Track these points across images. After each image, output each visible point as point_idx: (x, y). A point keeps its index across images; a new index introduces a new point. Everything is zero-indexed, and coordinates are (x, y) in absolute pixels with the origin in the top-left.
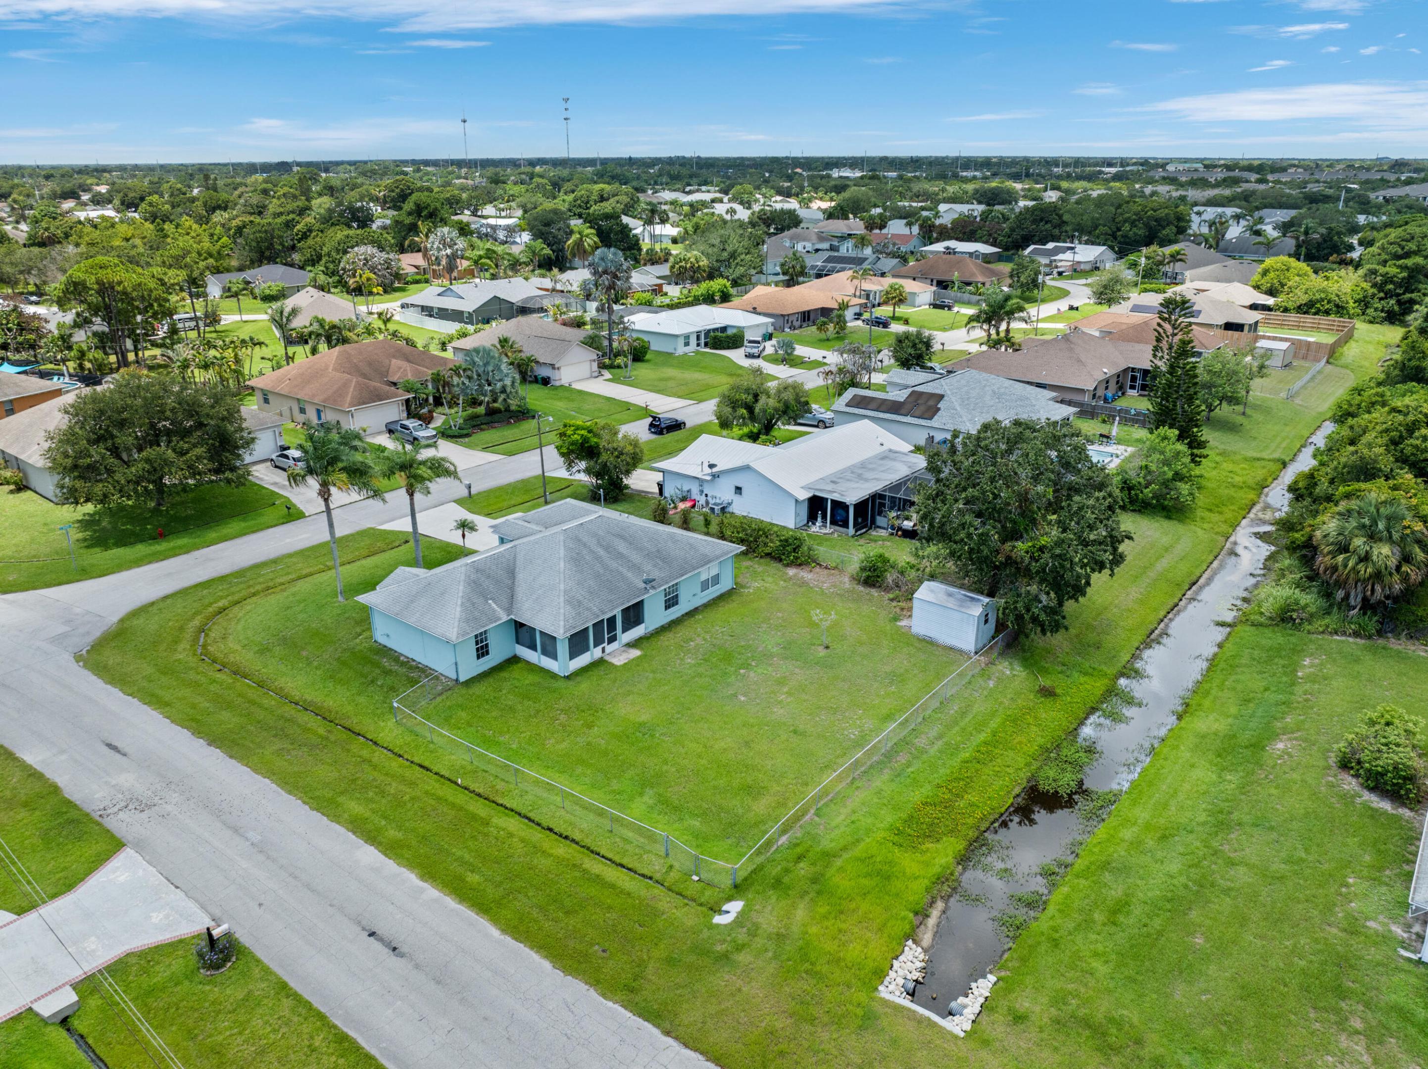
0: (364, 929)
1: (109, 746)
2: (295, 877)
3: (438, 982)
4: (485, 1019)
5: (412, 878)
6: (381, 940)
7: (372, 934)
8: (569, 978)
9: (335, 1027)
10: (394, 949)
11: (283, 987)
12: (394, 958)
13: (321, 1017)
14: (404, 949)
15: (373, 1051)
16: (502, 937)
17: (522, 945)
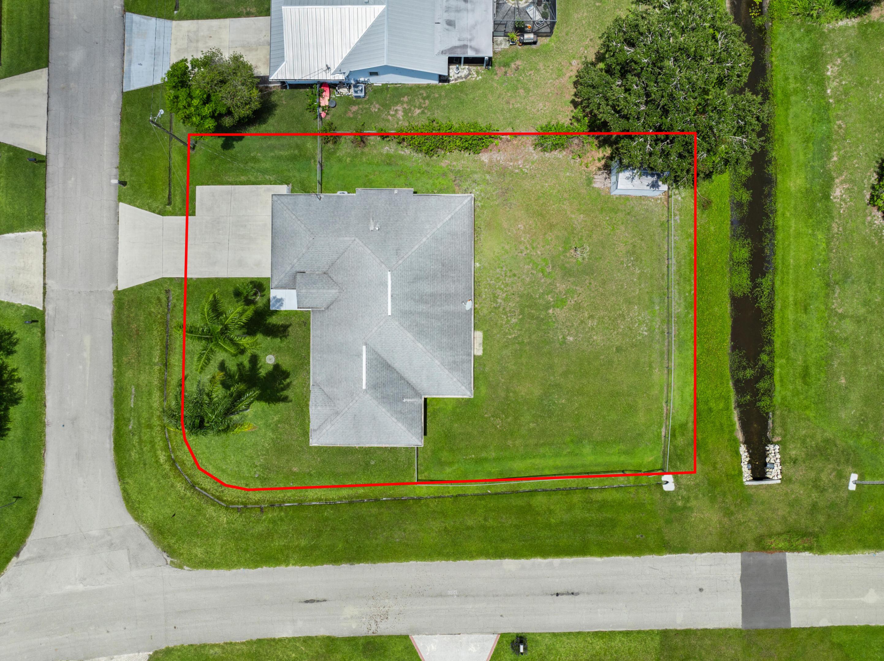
0: (552, 595)
1: (307, 602)
2: (497, 596)
3: (602, 593)
4: (632, 593)
5: (539, 561)
6: (563, 594)
7: (557, 595)
8: (642, 557)
9: (589, 632)
10: (573, 594)
11: (554, 635)
12: (577, 597)
13: (579, 633)
14: (576, 591)
15: (610, 630)
16: (603, 559)
17: (613, 557)
